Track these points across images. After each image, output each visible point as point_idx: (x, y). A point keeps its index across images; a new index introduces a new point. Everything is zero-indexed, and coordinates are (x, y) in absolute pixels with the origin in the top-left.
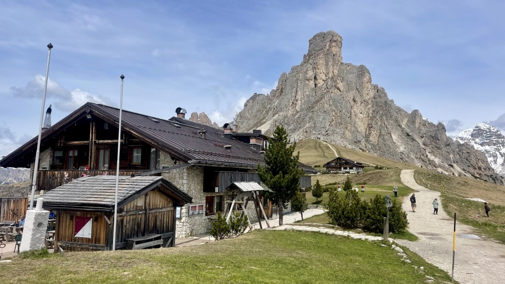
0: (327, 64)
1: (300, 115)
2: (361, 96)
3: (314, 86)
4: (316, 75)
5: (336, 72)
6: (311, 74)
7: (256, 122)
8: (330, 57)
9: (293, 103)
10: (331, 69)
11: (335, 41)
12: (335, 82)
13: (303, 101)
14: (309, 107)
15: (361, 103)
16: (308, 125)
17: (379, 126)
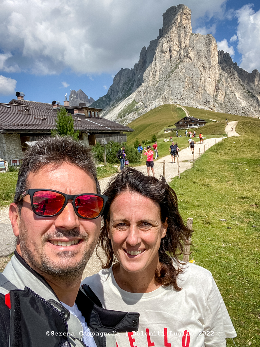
0: (179, 36)
1: (160, 84)
2: (210, 62)
3: (169, 57)
4: (170, 47)
5: (187, 43)
6: (166, 47)
7: (124, 94)
8: (182, 29)
9: (153, 74)
10: (183, 41)
11: (185, 14)
12: (187, 52)
13: (160, 72)
14: (167, 77)
15: (210, 69)
16: (166, 92)
17: (224, 87)
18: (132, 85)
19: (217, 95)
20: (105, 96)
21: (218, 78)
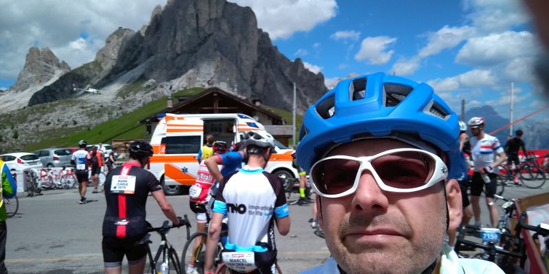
0: (210, 2)
1: (181, 58)
2: (247, 41)
3: (196, 25)
4: (198, 13)
5: (220, 11)
6: (192, 11)
9: (172, 44)
10: (215, 8)
12: (219, 24)
13: (184, 42)
14: (192, 51)
17: (264, 74)
18: (140, 53)
19: (255, 83)
20: (93, 62)
21: (256, 62)
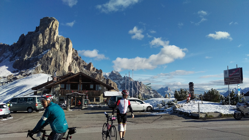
0: (50, 34)
2: (67, 53)
3: (42, 44)
4: (44, 39)
6: (41, 38)
8: (52, 31)
10: (52, 37)
11: (55, 23)
17: (74, 69)
21: (71, 63)
